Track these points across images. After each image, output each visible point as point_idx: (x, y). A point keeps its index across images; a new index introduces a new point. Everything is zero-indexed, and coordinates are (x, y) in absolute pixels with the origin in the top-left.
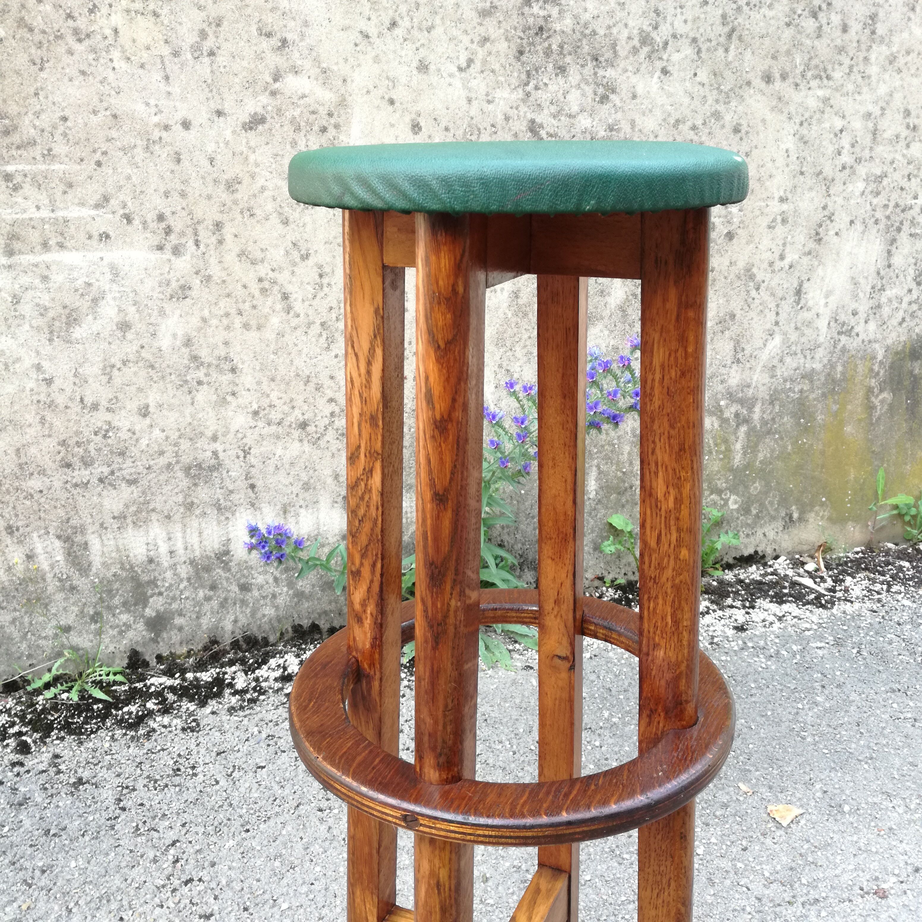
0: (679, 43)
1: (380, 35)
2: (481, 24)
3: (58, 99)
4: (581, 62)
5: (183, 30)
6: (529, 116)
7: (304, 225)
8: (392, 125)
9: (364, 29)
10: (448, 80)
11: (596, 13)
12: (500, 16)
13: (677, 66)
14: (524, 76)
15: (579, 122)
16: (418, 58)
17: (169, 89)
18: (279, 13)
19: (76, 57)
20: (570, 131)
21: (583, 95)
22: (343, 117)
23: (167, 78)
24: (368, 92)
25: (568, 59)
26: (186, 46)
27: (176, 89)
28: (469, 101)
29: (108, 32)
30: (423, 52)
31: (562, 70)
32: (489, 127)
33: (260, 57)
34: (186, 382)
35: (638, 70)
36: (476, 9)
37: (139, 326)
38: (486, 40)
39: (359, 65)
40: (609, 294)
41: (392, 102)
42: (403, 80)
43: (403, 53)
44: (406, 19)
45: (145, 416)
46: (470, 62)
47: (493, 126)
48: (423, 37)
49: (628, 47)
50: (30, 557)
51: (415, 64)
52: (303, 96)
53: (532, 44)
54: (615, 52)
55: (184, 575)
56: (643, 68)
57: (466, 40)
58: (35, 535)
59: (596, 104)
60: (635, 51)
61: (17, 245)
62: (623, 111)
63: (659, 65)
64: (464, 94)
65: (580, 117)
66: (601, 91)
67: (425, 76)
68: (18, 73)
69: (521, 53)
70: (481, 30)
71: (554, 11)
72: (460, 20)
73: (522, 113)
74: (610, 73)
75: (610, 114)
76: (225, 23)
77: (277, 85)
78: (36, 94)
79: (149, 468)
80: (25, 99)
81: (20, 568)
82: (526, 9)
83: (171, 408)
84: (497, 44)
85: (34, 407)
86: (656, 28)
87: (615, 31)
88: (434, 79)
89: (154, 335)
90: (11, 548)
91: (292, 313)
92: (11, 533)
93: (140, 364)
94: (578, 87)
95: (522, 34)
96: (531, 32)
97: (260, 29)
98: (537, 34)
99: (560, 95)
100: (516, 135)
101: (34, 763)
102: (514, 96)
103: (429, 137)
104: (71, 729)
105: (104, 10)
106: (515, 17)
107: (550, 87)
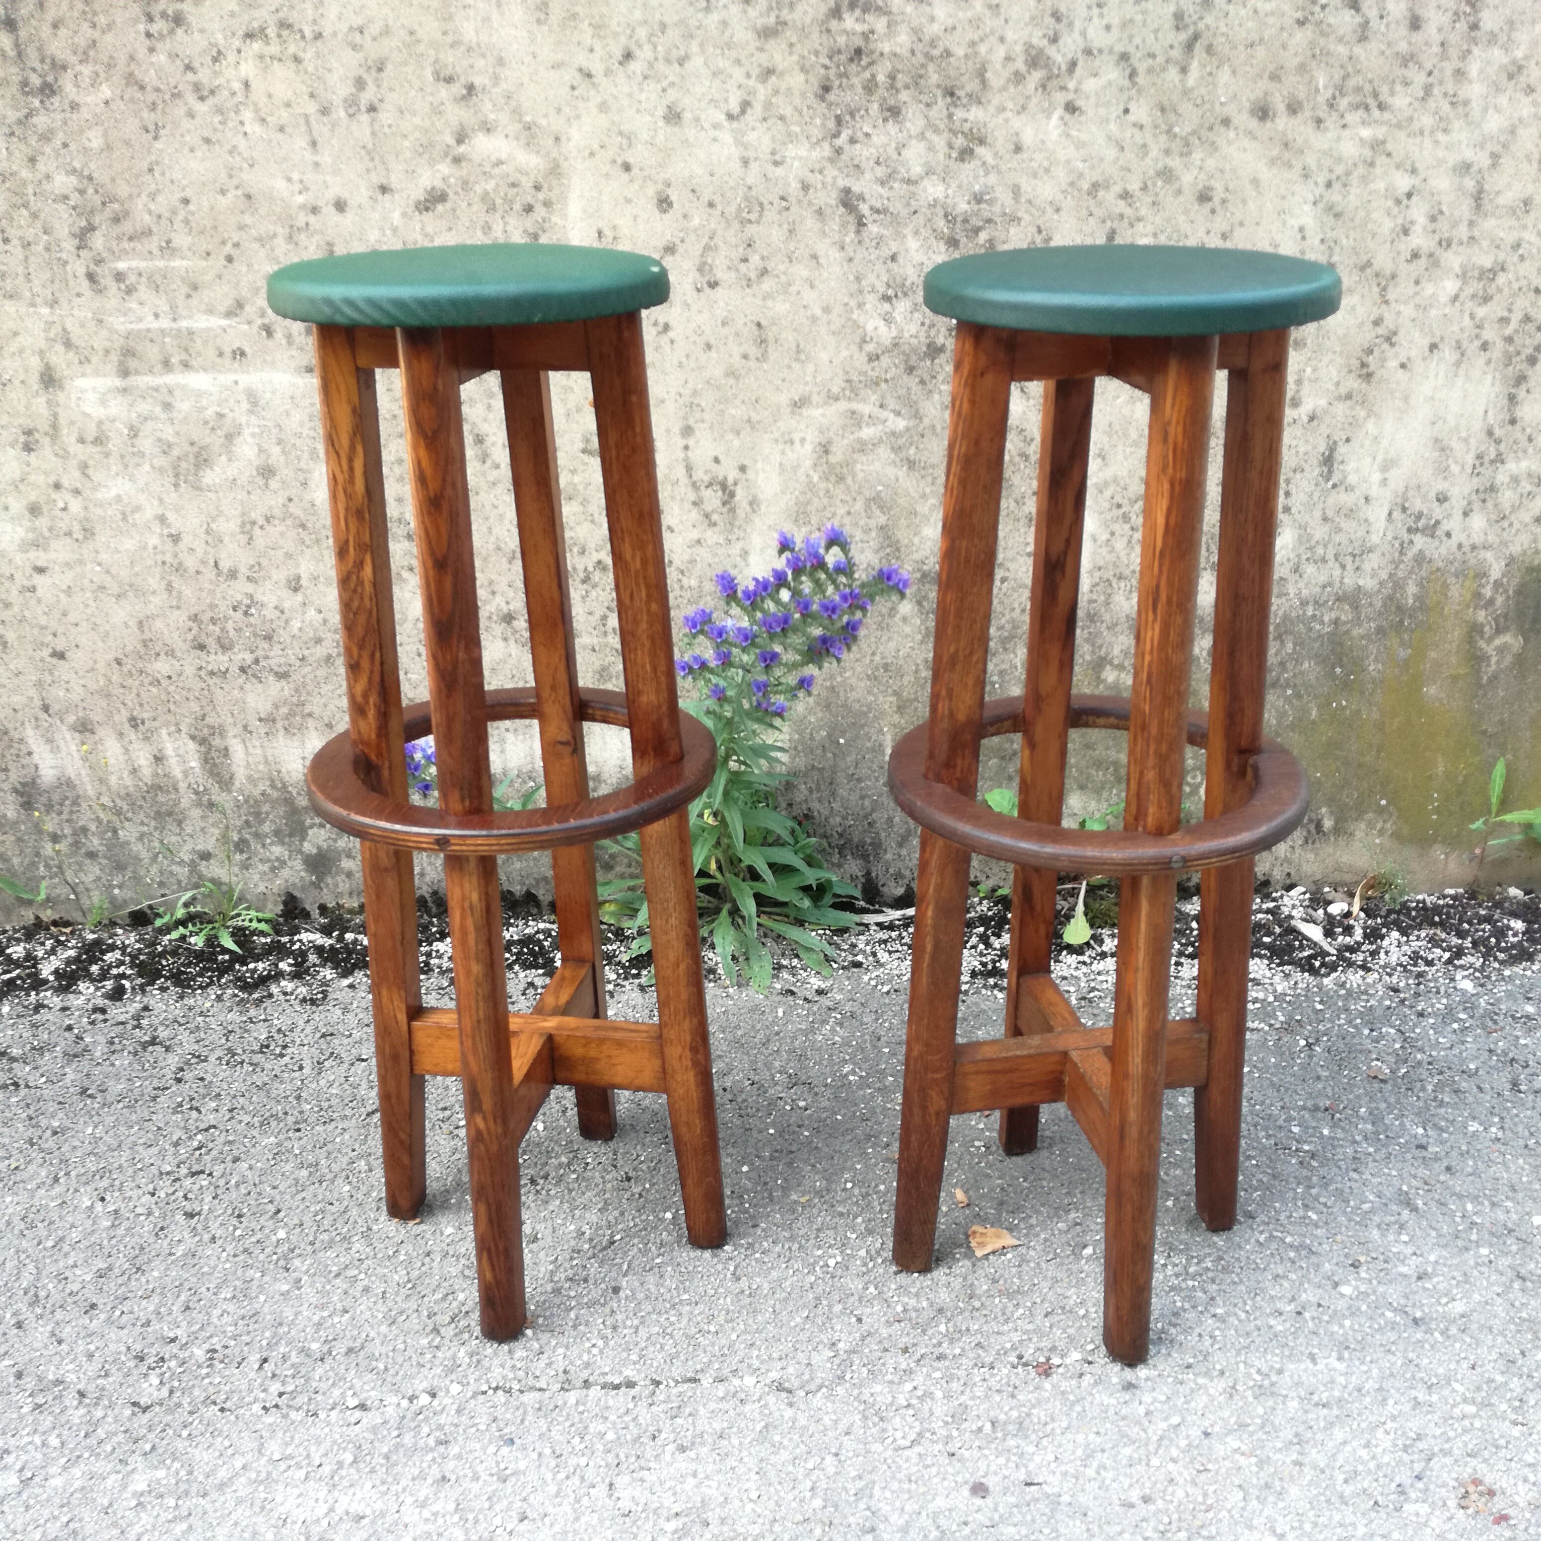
0: (1097, 63)
1: (608, 72)
2: (761, 49)
3: (177, 175)
4: (925, 98)
5: (333, 79)
6: (842, 183)
8: (628, 201)
9: (584, 64)
10: (712, 133)
11: (950, 22)
12: (790, 35)
13: (1092, 100)
14: (831, 124)
15: (925, 190)
16: (665, 103)
17: (317, 158)
18: (463, 48)
19: (198, 120)
20: (908, 204)
21: (931, 148)
22: (557, 191)
23: (314, 144)
24: (592, 154)
25: (904, 96)
26: (338, 100)
27: (326, 159)
28: (746, 162)
29: (237, 86)
30: (672, 95)
31: (894, 112)
32: (776, 201)
33: (437, 111)
35: (1024, 108)
36: (755, 28)
37: (285, 473)
38: (770, 72)
39: (578, 117)
41: (627, 167)
42: (644, 135)
43: (643, 97)
44: (647, 47)
45: (296, 590)
46: (745, 105)
48: (672, 73)
49: (1006, 73)
50: (158, 759)
51: (661, 112)
52: (499, 163)
53: (845, 75)
54: (984, 82)
56: (1032, 105)
57: (738, 74)
59: (952, 163)
60: (1018, 78)
61: (132, 364)
62: (999, 172)
63: (1060, 98)
64: (736, 152)
65: (926, 183)
66: (960, 142)
67: (676, 129)
68: (128, 143)
69: (826, 89)
70: (762, 58)
71: (880, 24)
72: (729, 45)
73: (829, 179)
74: (975, 114)
75: (976, 177)
76: (389, 67)
77: (462, 149)
78: (151, 170)
79: (303, 659)
80: (137, 176)
81: (147, 771)
82: (834, 24)
83: (329, 582)
84: (787, 77)
85: (159, 569)
86: (1054, 40)
87: (983, 49)
88: (691, 133)
89: (304, 484)
90: (136, 745)
91: (489, 463)
92: (135, 727)
93: (289, 522)
94: (922, 136)
95: (827, 62)
96: (843, 57)
97: (437, 74)
98: (851, 60)
99: (891, 151)
100: (820, 212)
101: (118, 1012)
102: (816, 154)
103: (685, 216)
104: (180, 980)
105: (232, 57)
106: (815, 35)
107: (874, 138)
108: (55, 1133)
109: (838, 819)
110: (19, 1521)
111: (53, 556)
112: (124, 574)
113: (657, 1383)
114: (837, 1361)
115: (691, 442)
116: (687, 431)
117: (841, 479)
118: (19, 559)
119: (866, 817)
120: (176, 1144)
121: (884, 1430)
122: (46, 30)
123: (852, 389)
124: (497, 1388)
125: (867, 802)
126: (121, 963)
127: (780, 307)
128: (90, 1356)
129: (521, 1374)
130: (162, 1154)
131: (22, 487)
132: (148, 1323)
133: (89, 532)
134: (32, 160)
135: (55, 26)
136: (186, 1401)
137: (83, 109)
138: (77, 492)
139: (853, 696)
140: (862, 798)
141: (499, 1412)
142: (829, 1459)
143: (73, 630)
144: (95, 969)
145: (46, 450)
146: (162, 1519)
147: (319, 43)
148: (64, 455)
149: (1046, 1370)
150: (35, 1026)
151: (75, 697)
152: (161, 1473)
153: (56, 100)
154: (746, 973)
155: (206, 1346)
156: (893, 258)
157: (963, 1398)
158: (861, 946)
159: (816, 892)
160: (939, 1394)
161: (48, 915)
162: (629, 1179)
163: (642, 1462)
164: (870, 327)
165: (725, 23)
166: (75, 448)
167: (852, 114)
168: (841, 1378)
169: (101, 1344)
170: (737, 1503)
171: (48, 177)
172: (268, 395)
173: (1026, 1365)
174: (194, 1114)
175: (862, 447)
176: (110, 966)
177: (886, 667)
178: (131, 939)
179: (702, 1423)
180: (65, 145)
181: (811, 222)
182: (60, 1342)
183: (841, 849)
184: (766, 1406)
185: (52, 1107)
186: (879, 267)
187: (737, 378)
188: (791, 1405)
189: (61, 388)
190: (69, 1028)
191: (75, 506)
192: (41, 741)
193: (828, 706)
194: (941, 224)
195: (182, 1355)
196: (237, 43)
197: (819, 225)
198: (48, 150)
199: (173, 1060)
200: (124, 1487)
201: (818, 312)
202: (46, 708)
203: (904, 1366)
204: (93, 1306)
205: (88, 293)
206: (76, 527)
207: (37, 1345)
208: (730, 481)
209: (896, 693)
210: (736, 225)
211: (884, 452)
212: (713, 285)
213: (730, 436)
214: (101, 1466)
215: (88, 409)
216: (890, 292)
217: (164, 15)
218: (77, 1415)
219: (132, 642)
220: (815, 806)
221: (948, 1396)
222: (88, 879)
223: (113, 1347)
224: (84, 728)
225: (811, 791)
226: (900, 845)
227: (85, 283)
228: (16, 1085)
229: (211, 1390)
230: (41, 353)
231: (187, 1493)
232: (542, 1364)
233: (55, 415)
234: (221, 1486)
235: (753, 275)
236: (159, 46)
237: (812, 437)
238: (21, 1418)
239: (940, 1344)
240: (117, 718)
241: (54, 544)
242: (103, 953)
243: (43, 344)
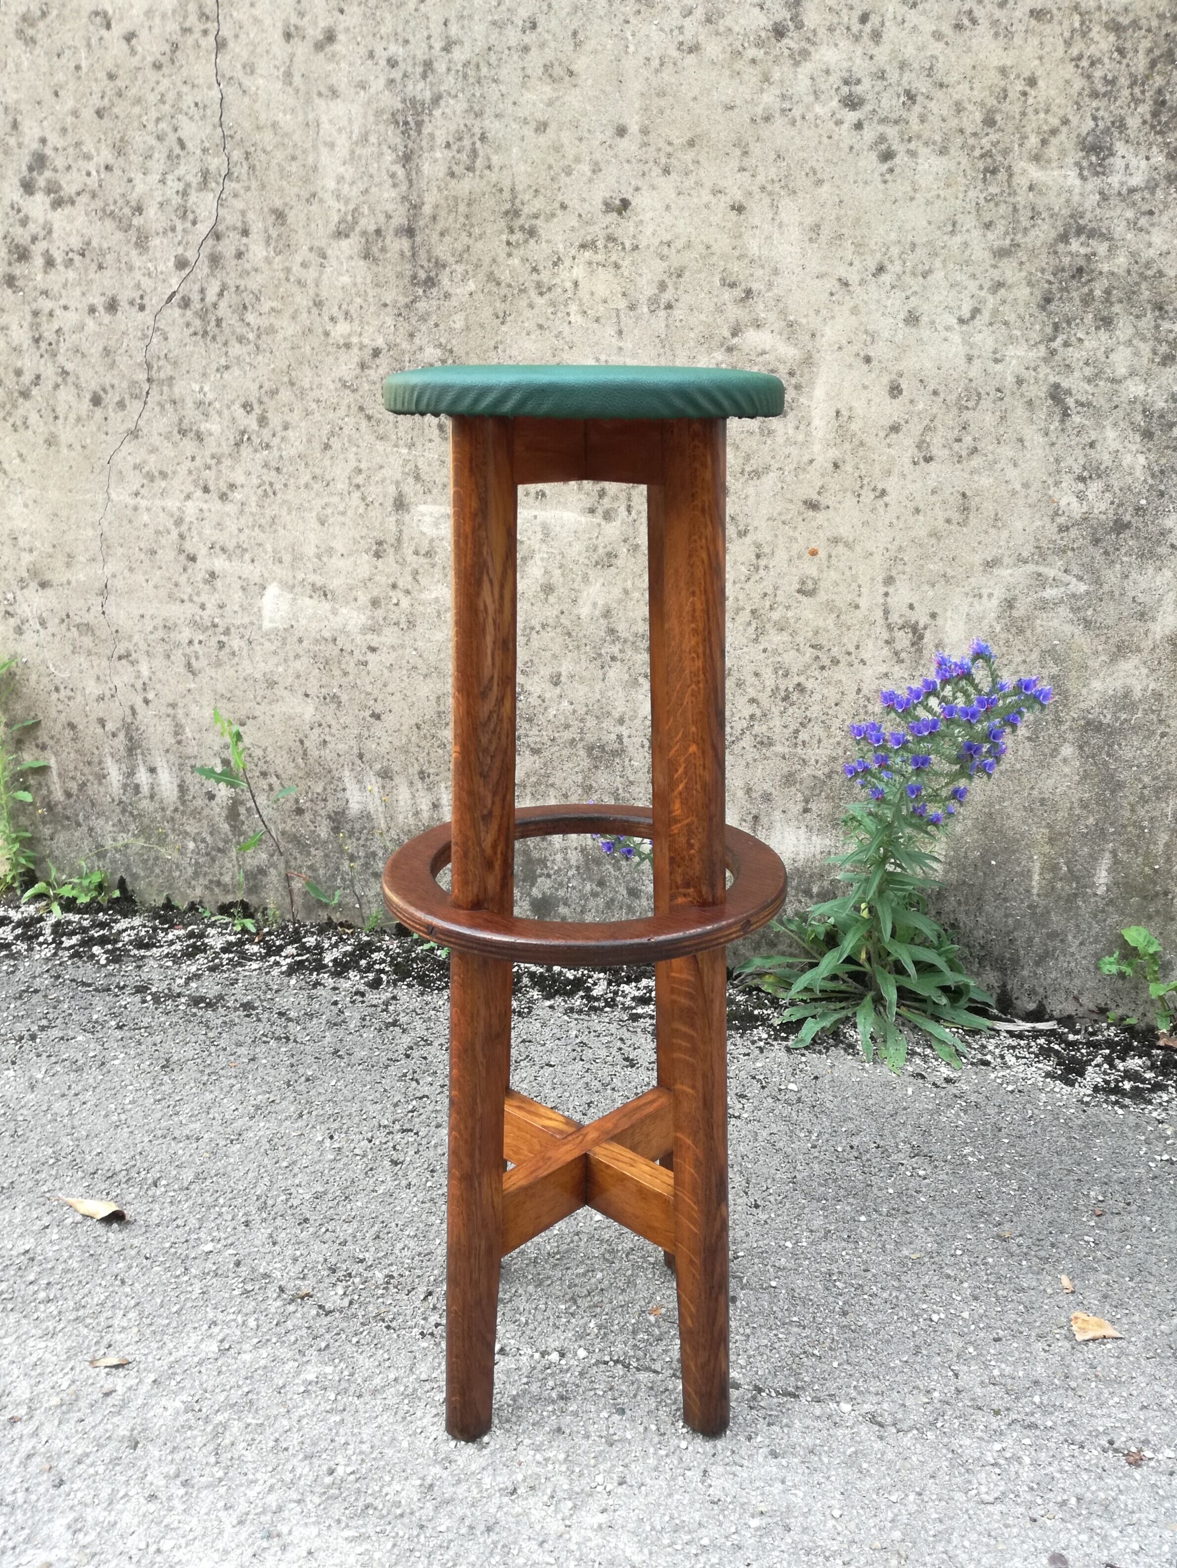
1: (862, 282)
2: (995, 266)
3: (515, 353)
4: (1135, 311)
5: (642, 282)
6: (1052, 379)
7: (746, 497)
8: (865, 387)
9: (843, 275)
10: (944, 334)
11: (1165, 248)
12: (1022, 255)
14: (1049, 330)
15: (1127, 389)
16: (907, 308)
17: (621, 344)
18: (747, 260)
19: (536, 311)
20: (1110, 400)
21: (1137, 354)
22: (807, 377)
23: (620, 332)
24: (840, 348)
25: (1117, 308)
26: (643, 299)
27: (628, 345)
28: (970, 359)
29: (568, 285)
30: (914, 301)
31: (1106, 322)
32: (992, 392)
33: (720, 309)
34: (600, 655)
36: (991, 249)
37: (562, 591)
38: (1000, 285)
39: (833, 317)
40: (1154, 619)
41: (868, 360)
42: (886, 334)
43: (889, 303)
44: (897, 262)
45: (556, 684)
46: (975, 312)
47: (998, 390)
48: (915, 284)
50: (435, 806)
51: (902, 315)
52: (764, 353)
53: (1065, 289)
55: (573, 862)
57: (973, 286)
58: (443, 785)
59: (1154, 366)
64: (962, 350)
65: (1129, 382)
66: (1164, 349)
67: (913, 330)
68: (482, 326)
69: (1048, 300)
70: (996, 274)
71: (1102, 248)
72: (967, 263)
73: (1041, 376)
76: (687, 274)
77: (735, 340)
78: (496, 348)
79: (553, 740)
80: (486, 351)
81: (425, 815)
82: (1061, 247)
83: (582, 680)
84: (1015, 290)
88: (925, 333)
89: (575, 601)
90: (421, 793)
92: (423, 779)
93: (559, 630)
94: (1129, 343)
95: (1052, 278)
96: (1066, 274)
97: (723, 280)
98: (1073, 277)
99: (1100, 354)
100: (1030, 403)
101: (373, 997)
102: (1032, 354)
103: (912, 401)
104: (424, 981)
105: (568, 262)
106: (1044, 256)
107: (1086, 343)
108: (308, 1080)
109: (981, 932)
110: (211, 1383)
111: (383, 639)
112: (432, 659)
113: (760, 1390)
114: (930, 1408)
115: (891, 590)
116: (889, 580)
117: (1021, 631)
118: (359, 639)
119: (1008, 934)
120: (396, 1105)
121: (970, 1482)
122: (435, 237)
123: (1041, 554)
124: (617, 1362)
125: (1010, 921)
126: (383, 961)
127: (985, 481)
128: (295, 1260)
129: (641, 1353)
130: (383, 1111)
131: (369, 584)
132: (344, 1243)
133: (411, 624)
134: (412, 335)
135: (442, 234)
136: (361, 1313)
137: (453, 298)
138: (408, 592)
139: (1009, 823)
140: (1006, 916)
141: (616, 1383)
142: (912, 1497)
143: (390, 698)
144: (363, 962)
145: (390, 557)
146: (321, 1408)
147: (635, 254)
148: (402, 563)
149: (1136, 1461)
150: (310, 997)
151: (382, 750)
152: (329, 1369)
153: (434, 290)
154: (883, 1053)
155: (386, 1272)
156: (1092, 445)
157: (1050, 1469)
158: (991, 1048)
159: (955, 993)
160: (1027, 1460)
161: (337, 917)
162: (757, 1206)
163: (736, 1458)
164: (1063, 503)
165: (966, 244)
166: (411, 558)
167: (1069, 323)
168: (933, 1424)
169: (305, 1253)
170: (819, 1516)
171: (421, 349)
172: (558, 529)
173: (1116, 1451)
174: (414, 1084)
175: (1043, 605)
176: (375, 963)
177: (1043, 802)
178: (394, 945)
179: (796, 1436)
180: (437, 325)
181: (1020, 411)
182: (274, 1244)
183: (981, 960)
184: (858, 1433)
185: (310, 1059)
186: (1078, 452)
187: (939, 539)
188: (881, 1438)
189: (408, 511)
190: (335, 1003)
191: (405, 603)
192: (354, 781)
193: (984, 830)
194: (1139, 418)
195: (365, 1274)
196: (573, 252)
197: (1028, 414)
198: (424, 328)
199: (406, 1040)
200: (298, 1374)
201: (1018, 487)
202: (361, 756)
203: (995, 1426)
204: (306, 1220)
205: (437, 440)
206: (403, 619)
207: (257, 1242)
208: (921, 625)
209: (1049, 826)
210: (955, 411)
211: (1063, 611)
212: (928, 460)
213: (926, 587)
214: (284, 1352)
215: (425, 530)
216: (1085, 474)
217: (522, 228)
218: (274, 1306)
219: (430, 713)
220: (962, 917)
221: (1036, 1464)
222: (371, 894)
223: (314, 1256)
224: (386, 775)
225: (959, 903)
226: (1037, 964)
227: (437, 432)
228: (287, 1039)
229: (383, 1309)
230: (397, 483)
231: (346, 1391)
232: (659, 1349)
233: (401, 531)
234: (374, 1392)
235: (964, 453)
236: (515, 252)
237: (999, 593)
238: (231, 1298)
239: (1033, 1414)
240: (410, 770)
241: (386, 631)
242: (372, 952)
243: (399, 476)
